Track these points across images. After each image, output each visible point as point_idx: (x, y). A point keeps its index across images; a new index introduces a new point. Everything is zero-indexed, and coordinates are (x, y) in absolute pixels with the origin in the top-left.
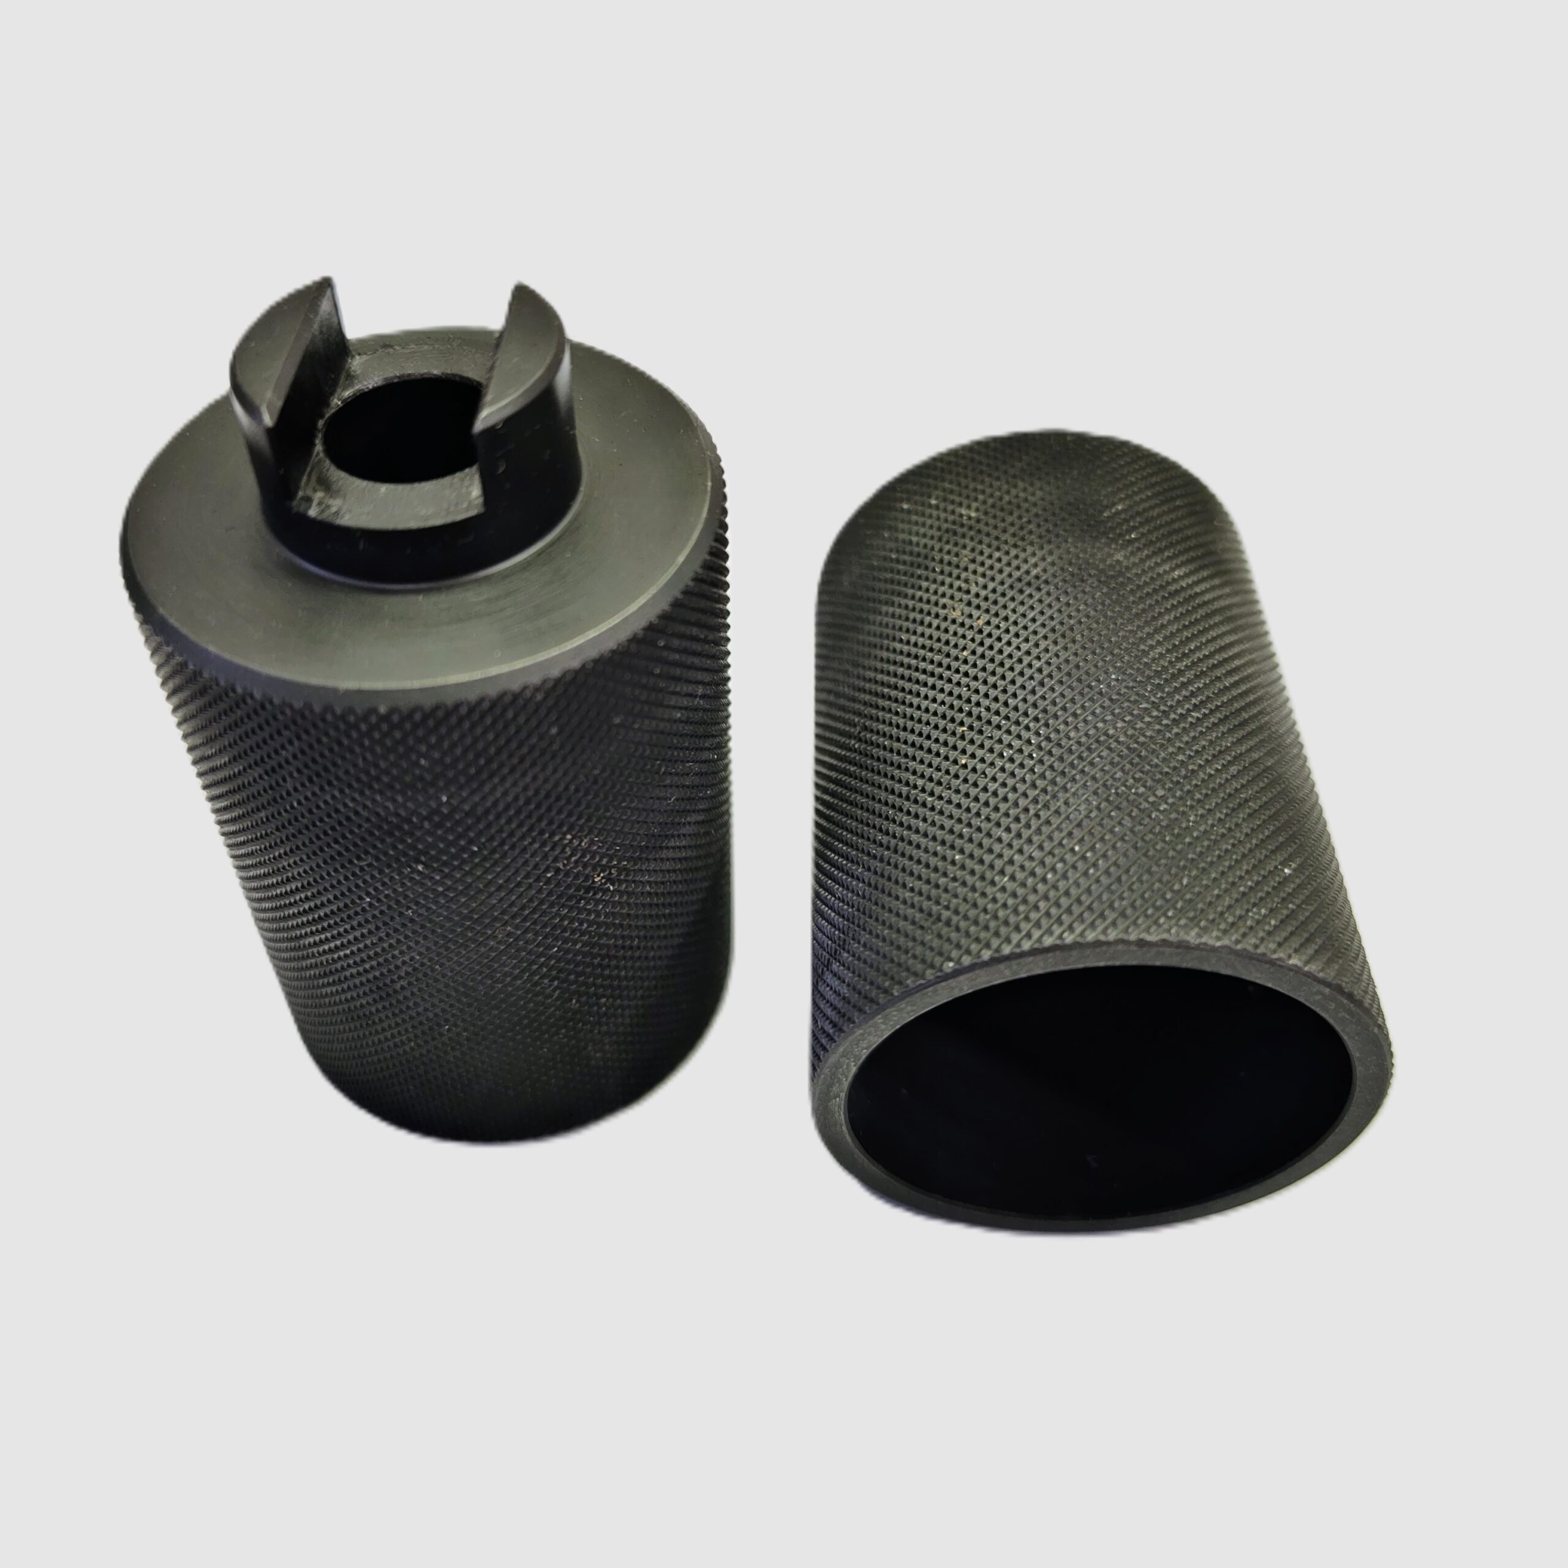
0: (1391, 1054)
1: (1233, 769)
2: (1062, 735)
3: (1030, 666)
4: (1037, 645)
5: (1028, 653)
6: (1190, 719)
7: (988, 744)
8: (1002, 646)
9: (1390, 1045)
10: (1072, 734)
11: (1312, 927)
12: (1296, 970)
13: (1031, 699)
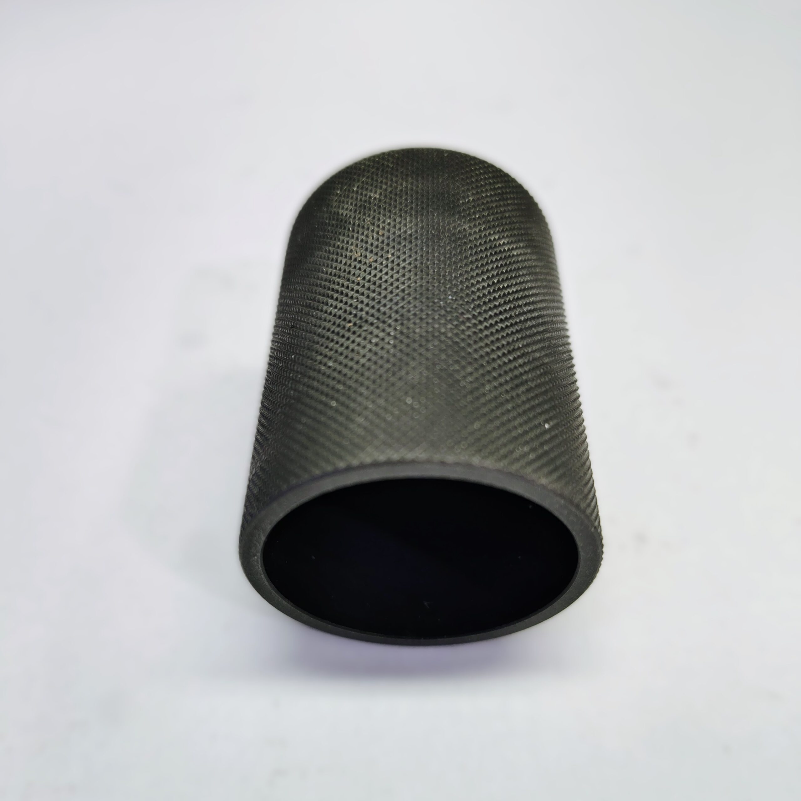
0: (602, 546)
1: (521, 361)
2: (411, 330)
3: (397, 287)
4: (404, 275)
5: (397, 280)
6: (497, 327)
7: (363, 334)
8: (382, 275)
9: (602, 539)
10: (418, 330)
11: (558, 462)
12: (543, 487)
13: (395, 308)
